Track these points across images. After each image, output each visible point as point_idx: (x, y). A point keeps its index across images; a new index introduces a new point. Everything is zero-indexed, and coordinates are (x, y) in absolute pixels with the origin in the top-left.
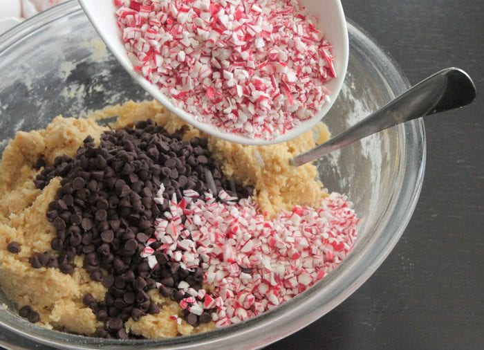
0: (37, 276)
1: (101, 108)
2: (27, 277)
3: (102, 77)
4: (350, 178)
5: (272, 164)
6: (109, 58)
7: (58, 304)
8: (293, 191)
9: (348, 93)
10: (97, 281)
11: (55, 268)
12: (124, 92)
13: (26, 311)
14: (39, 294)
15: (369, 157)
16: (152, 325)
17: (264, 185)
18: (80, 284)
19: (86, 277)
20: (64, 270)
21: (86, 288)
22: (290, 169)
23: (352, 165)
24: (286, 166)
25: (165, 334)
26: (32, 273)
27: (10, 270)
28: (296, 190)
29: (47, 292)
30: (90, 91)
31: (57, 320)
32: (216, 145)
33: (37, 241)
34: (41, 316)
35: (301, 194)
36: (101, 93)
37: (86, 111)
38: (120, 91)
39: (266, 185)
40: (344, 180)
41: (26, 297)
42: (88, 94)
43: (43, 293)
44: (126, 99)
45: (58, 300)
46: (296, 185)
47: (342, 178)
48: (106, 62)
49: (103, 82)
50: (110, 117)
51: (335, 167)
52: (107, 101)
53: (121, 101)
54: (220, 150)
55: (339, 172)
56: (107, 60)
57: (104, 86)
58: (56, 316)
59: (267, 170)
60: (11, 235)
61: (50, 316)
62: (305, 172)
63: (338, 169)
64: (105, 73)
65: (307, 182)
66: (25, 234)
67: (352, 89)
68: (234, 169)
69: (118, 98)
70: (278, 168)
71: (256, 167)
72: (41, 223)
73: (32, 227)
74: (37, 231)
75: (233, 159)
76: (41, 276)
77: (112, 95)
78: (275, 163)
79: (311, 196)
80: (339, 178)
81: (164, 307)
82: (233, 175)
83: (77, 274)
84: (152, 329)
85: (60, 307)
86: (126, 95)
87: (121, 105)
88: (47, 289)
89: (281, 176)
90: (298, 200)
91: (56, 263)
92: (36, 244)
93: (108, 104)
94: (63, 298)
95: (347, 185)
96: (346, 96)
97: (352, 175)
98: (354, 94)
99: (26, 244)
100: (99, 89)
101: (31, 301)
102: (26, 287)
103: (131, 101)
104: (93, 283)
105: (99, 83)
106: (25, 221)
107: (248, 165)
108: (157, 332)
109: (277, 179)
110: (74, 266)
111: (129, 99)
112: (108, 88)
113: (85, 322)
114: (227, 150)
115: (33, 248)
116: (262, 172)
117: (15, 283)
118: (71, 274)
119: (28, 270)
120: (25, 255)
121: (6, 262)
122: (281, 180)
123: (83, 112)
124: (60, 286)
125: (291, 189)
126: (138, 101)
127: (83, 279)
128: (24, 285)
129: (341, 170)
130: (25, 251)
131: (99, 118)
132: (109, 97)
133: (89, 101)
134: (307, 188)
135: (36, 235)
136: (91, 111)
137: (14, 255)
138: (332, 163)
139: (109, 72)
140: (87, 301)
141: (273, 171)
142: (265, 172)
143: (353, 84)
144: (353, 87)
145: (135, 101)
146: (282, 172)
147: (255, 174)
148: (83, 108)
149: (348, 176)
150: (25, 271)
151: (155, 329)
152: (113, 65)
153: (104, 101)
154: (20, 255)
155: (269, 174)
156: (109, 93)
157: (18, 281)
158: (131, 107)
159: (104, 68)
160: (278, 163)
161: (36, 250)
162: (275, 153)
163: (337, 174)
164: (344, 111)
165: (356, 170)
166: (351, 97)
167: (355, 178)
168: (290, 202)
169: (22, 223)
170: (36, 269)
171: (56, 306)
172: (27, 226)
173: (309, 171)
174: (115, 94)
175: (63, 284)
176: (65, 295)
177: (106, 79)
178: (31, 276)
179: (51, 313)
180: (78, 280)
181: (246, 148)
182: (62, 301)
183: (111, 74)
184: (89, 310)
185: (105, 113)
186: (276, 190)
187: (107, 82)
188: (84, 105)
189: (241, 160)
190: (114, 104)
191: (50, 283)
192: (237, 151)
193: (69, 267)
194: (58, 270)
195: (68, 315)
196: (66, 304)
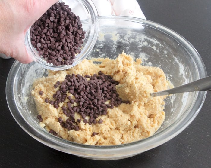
0: (45, 106)
1: (97, 57)
2: (42, 105)
3: (100, 47)
4: (175, 109)
5: (143, 93)
6: (104, 40)
7: (50, 118)
8: (150, 106)
9: (184, 76)
10: (65, 114)
11: (52, 105)
12: (106, 54)
13: (39, 117)
14: (44, 112)
15: (183, 102)
16: (77, 135)
17: (138, 100)
18: (59, 113)
19: (62, 111)
20: (55, 107)
21: (61, 115)
22: (150, 97)
23: (177, 104)
24: (149, 95)
25: (80, 140)
26: (44, 104)
27: (37, 100)
28: (151, 106)
29: (47, 112)
30: (95, 50)
31: (47, 123)
32: (126, 80)
33: (49, 93)
34: (43, 120)
35: (152, 108)
36: (98, 52)
37: (91, 57)
38: (105, 53)
39: (139, 100)
40: (173, 109)
41: (41, 112)
42: (93, 51)
43: (46, 112)
44: (107, 57)
45: (50, 116)
46: (152, 104)
47: (173, 108)
48: (103, 42)
49: (100, 49)
50: (99, 61)
51: (172, 103)
52: (100, 56)
53: (105, 57)
54: (127, 82)
55: (172, 105)
56: (103, 41)
57: (100, 50)
58: (47, 121)
59: (141, 95)
60: (42, 89)
61: (45, 121)
62: (157, 101)
63: (172, 104)
64: (101, 45)
65: (156, 105)
66: (47, 90)
67: (186, 75)
68: (129, 91)
69: (104, 56)
70: (145, 95)
71: (137, 92)
72: (52, 88)
73: (49, 88)
74: (50, 90)
75: (130, 87)
76: (46, 106)
77: (102, 54)
78: (145, 93)
79: (156, 110)
80: (171, 108)
81: (84, 131)
82: (128, 93)
83: (59, 109)
84: (76, 137)
85: (50, 119)
86: (107, 55)
87: (104, 58)
88: (47, 111)
89: (145, 99)
90: (151, 110)
91: (53, 103)
92: (48, 94)
93: (100, 57)
94: (52, 116)
95: (173, 111)
96: (183, 77)
97: (176, 108)
98: (186, 77)
99: (46, 94)
100: (98, 50)
101: (42, 114)
102: (41, 108)
103: (108, 58)
104: (63, 114)
105: (98, 48)
106: (48, 86)
107: (135, 91)
108: (78, 138)
109: (144, 99)
110: (59, 106)
111: (108, 57)
112: (101, 51)
113: (56, 127)
114: (129, 83)
115: (47, 95)
116: (139, 95)
117: (39, 106)
118: (57, 108)
119: (43, 102)
120: (44, 97)
121: (37, 97)
122: (145, 100)
123: (90, 57)
124: (51, 111)
125: (149, 105)
126: (111, 59)
127: (60, 112)
128: (41, 107)
129: (173, 105)
130: (44, 96)
131: (95, 61)
132: (101, 54)
133: (93, 54)
134: (156, 107)
135: (49, 91)
136: (93, 58)
137: (41, 96)
138: (171, 101)
139: (103, 45)
140: (59, 120)
141: (143, 96)
142: (140, 95)
143: (187, 72)
144: (186, 74)
145: (110, 58)
146: (146, 97)
147: (136, 95)
148: (90, 56)
149: (175, 108)
150: (42, 103)
151: (77, 137)
152: (105, 43)
153: (98, 55)
154: (42, 96)
155: (141, 96)
156: (101, 53)
157: (40, 105)
158: (107, 60)
159: (101, 43)
160: (146, 93)
161: (47, 97)
162: (146, 89)
163: (171, 106)
164: (181, 82)
165: (178, 107)
166: (185, 78)
167: (177, 109)
168: (147, 110)
169: (47, 86)
170: (45, 103)
171: (48, 118)
172: (48, 87)
173: (159, 101)
174: (103, 54)
175: (53, 111)
176: (52, 115)
177: (101, 48)
178: (43, 105)
179: (46, 120)
180: (59, 112)
181: (136, 84)
182: (51, 117)
183: (104, 46)
184: (59, 123)
185: (97, 60)
186: (143, 104)
187: (101, 49)
188: (91, 55)
189: (133, 88)
190: (102, 57)
191: (49, 109)
192: (133, 84)
193: (57, 106)
194: (53, 106)
195: (52, 122)
196: (52, 119)
